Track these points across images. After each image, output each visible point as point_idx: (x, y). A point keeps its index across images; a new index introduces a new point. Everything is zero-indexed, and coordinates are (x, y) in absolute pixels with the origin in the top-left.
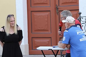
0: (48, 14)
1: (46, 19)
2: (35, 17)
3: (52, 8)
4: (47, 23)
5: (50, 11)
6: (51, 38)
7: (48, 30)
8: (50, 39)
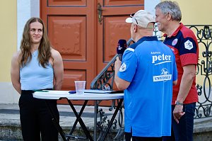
0: (80, 21)
1: (77, 33)
2: (55, 26)
3: (89, 10)
4: (78, 40)
5: (85, 16)
6: (85, 70)
7: (79, 55)
8: (84, 72)
